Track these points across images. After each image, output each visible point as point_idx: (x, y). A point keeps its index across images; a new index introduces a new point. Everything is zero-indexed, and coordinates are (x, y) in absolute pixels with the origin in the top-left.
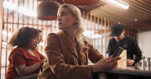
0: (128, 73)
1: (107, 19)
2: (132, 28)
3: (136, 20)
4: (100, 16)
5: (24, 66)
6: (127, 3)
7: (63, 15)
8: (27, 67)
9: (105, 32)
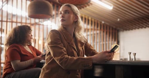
0: (123, 64)
1: (92, 19)
2: (114, 27)
3: (119, 20)
4: (85, 16)
5: (18, 61)
6: (111, 4)
7: (66, 13)
8: (22, 62)
9: (90, 30)
